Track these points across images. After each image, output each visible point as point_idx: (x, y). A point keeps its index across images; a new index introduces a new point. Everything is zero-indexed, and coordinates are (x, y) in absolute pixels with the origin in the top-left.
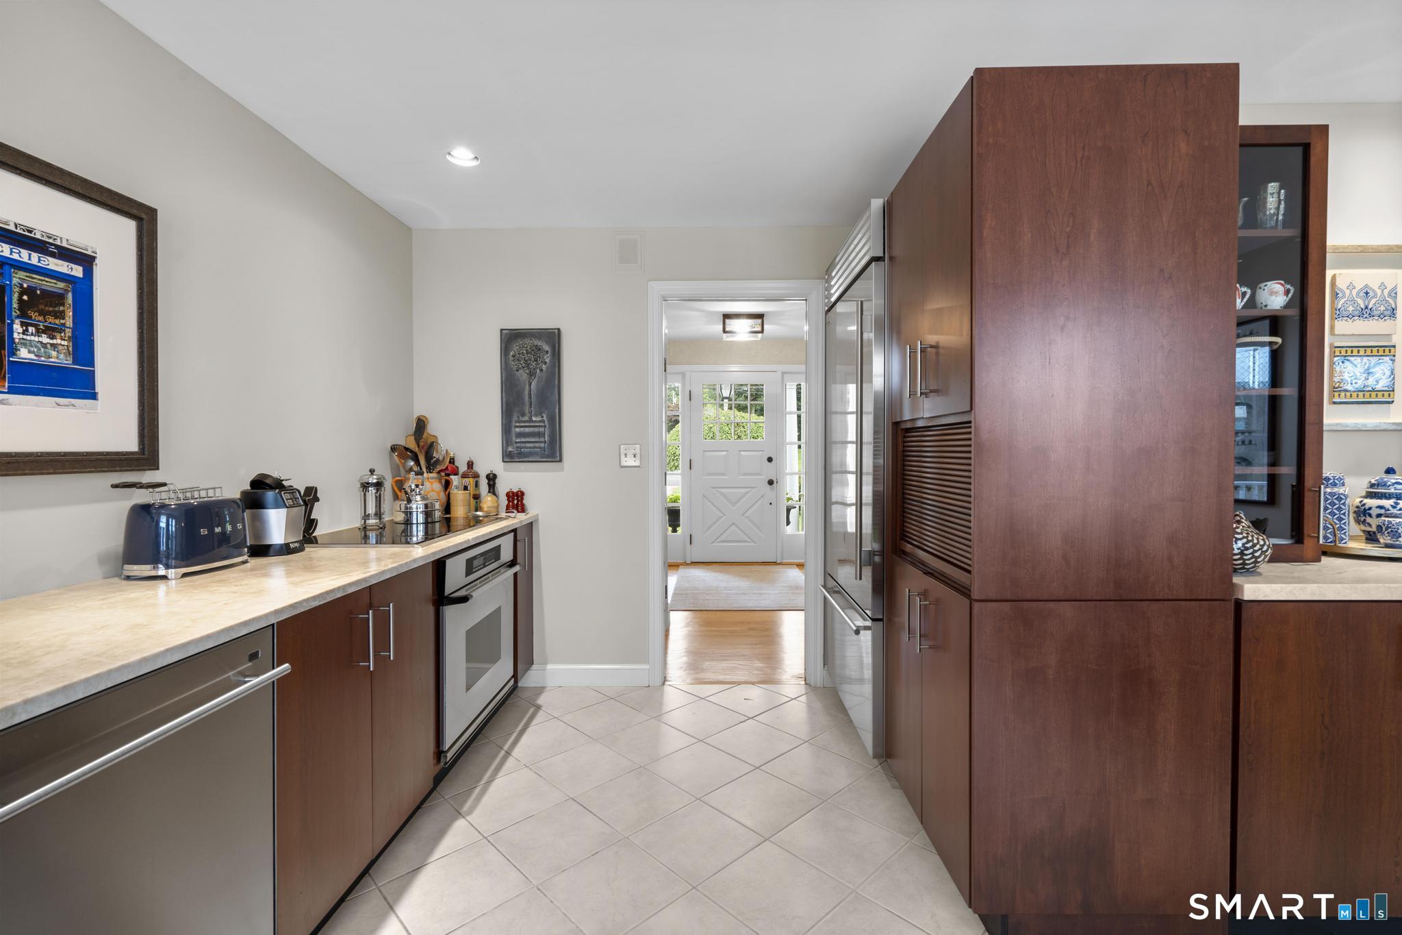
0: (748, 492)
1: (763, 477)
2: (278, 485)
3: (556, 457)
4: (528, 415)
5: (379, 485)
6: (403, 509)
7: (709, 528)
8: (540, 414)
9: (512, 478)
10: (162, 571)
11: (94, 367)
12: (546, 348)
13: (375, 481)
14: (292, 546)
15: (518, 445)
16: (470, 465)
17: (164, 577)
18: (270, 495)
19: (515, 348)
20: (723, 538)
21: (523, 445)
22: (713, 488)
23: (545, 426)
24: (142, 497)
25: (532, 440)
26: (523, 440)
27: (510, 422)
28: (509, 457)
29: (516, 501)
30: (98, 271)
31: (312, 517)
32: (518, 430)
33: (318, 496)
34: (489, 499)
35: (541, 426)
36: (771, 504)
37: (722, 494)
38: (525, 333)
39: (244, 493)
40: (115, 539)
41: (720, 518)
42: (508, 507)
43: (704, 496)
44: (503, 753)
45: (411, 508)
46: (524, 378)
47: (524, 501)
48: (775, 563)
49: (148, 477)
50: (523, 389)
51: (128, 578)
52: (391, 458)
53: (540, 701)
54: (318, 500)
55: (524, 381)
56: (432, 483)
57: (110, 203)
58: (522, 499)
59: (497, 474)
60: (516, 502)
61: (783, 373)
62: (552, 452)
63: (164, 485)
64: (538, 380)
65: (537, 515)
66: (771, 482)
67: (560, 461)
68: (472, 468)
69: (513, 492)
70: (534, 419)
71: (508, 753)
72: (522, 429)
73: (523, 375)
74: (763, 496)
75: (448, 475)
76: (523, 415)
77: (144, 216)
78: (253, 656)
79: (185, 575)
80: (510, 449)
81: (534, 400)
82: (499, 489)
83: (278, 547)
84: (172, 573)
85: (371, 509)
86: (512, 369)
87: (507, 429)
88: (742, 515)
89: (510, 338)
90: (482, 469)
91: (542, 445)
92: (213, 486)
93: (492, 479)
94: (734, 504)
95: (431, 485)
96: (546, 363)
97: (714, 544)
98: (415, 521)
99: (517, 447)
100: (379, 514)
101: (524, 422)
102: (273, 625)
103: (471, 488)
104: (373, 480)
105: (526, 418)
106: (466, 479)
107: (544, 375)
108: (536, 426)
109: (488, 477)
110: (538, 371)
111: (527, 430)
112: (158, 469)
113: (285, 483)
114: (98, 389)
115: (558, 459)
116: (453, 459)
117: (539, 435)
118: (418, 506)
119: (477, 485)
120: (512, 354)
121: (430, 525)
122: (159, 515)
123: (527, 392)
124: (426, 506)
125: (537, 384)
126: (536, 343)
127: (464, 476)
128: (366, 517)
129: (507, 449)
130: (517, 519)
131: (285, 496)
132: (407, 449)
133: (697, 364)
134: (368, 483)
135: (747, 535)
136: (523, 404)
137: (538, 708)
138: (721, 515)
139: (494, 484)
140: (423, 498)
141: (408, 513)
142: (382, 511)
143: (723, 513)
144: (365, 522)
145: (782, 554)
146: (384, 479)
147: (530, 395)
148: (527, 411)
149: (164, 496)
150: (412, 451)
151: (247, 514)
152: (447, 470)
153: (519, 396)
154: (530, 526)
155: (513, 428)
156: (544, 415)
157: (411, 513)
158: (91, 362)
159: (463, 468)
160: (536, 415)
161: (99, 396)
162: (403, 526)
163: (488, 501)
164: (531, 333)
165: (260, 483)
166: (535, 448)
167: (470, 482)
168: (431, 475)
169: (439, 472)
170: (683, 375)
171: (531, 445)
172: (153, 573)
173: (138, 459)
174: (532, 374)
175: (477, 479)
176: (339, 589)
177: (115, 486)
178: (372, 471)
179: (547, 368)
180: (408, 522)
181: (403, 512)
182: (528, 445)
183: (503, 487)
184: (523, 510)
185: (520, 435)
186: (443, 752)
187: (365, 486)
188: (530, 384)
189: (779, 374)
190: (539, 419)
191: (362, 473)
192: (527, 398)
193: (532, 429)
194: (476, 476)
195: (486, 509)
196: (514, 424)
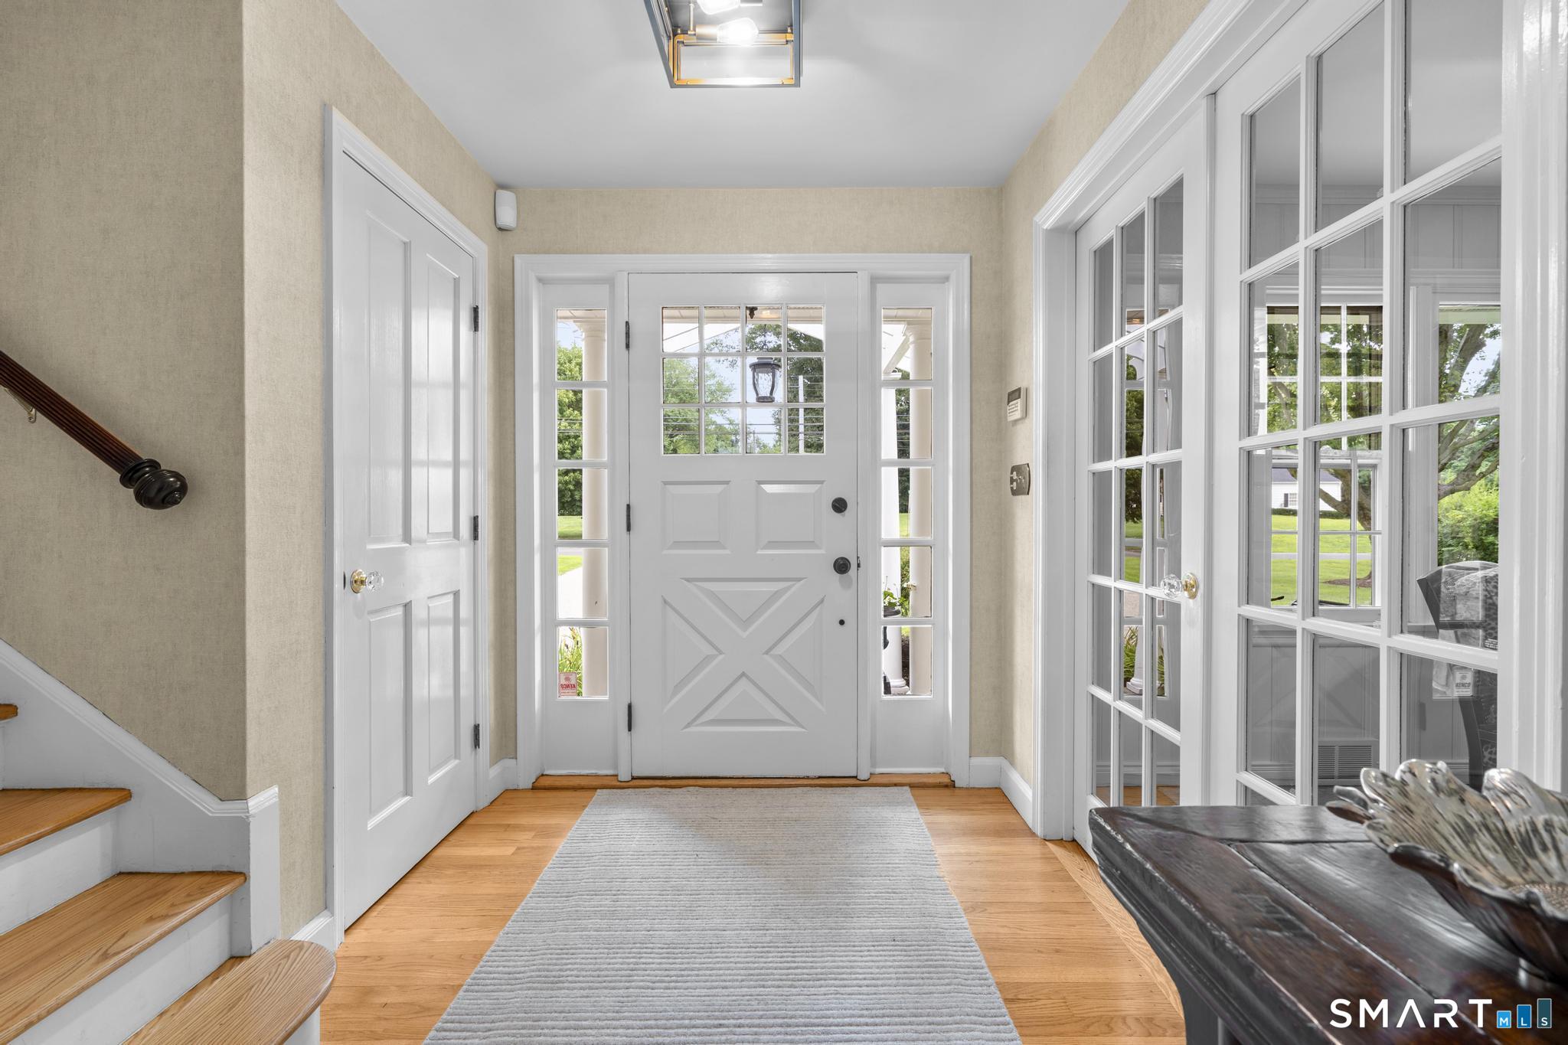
0: (776, 595)
1: (822, 551)
7: (678, 688)
20: (710, 715)
22: (688, 580)
36: (842, 622)
37: (713, 596)
41: (708, 659)
43: (665, 602)
48: (852, 782)
61: (875, 280)
66: (842, 566)
74: (822, 601)
88: (767, 653)
94: (746, 623)
97: (693, 729)
135: (782, 709)
138: (708, 650)
143: (717, 649)
145: (873, 756)
170: (610, 282)
189: (862, 282)
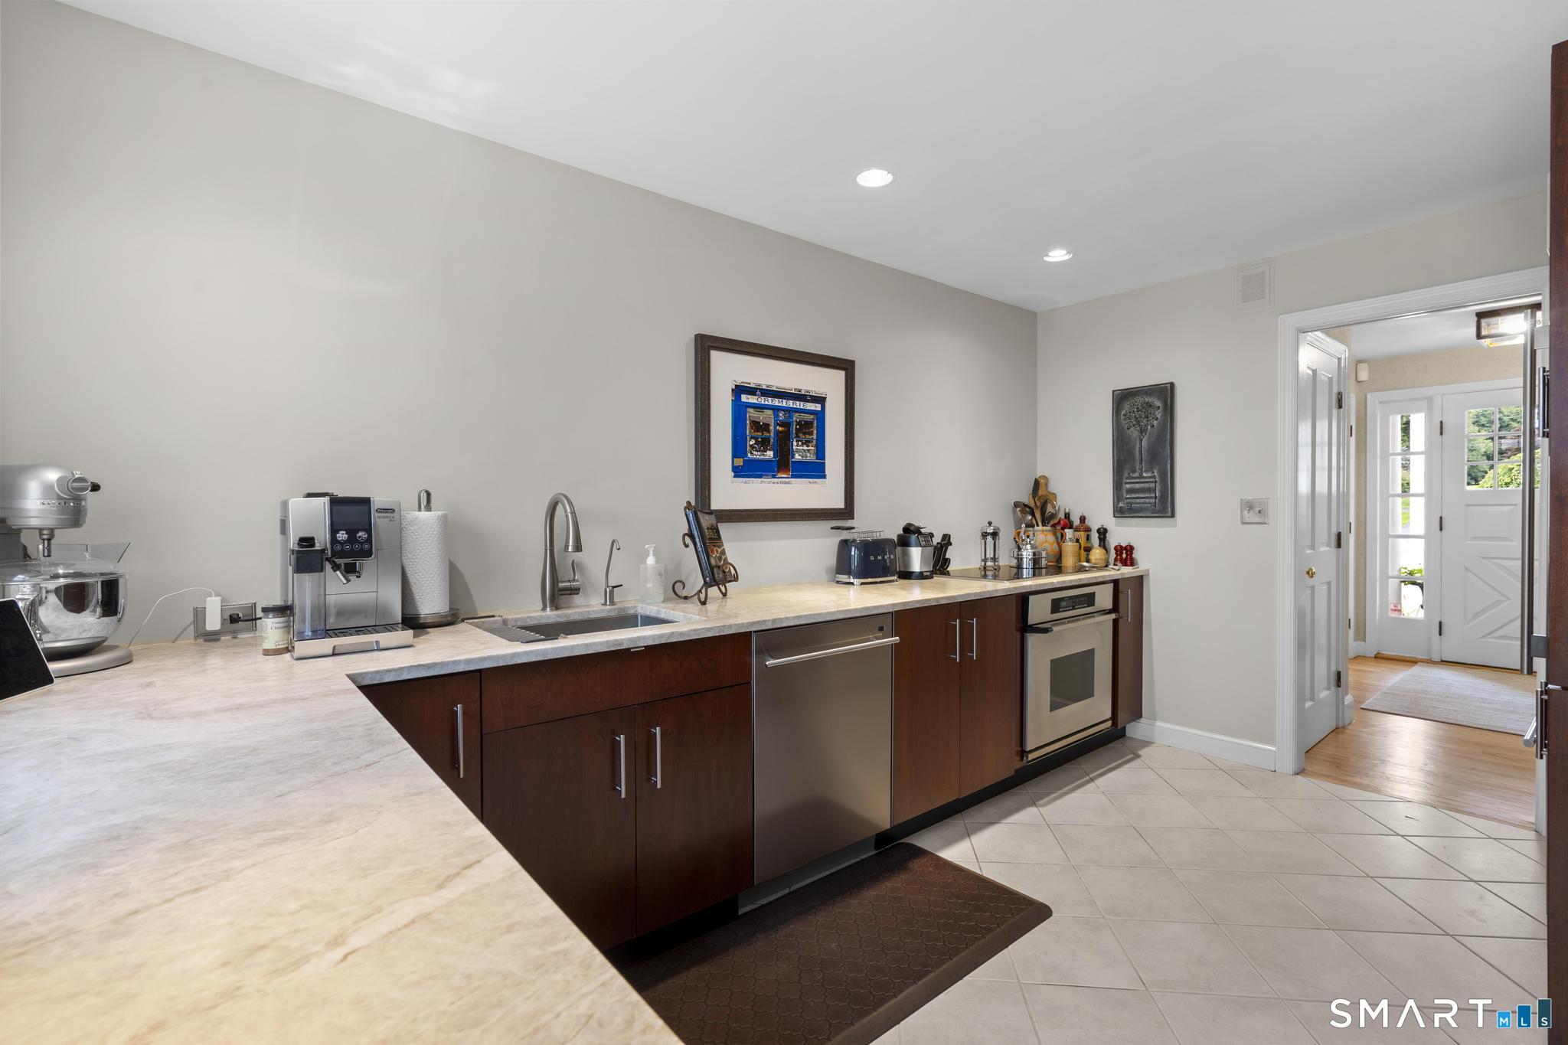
2: (918, 531)
3: (1168, 512)
4: (1139, 471)
5: (995, 535)
6: (1015, 556)
7: (1475, 616)
8: (1151, 469)
9: (1122, 533)
10: (852, 580)
11: (824, 459)
12: (1158, 403)
13: (992, 531)
14: (925, 574)
15: (1129, 501)
16: (1083, 519)
17: (852, 584)
18: (913, 537)
19: (1126, 407)
21: (1133, 501)
22: (1483, 558)
23: (1156, 482)
24: (845, 535)
25: (1142, 496)
26: (1133, 496)
27: (1121, 478)
28: (1120, 512)
29: (1126, 555)
30: (827, 405)
31: (947, 557)
32: (1128, 486)
33: (951, 540)
34: (1098, 551)
35: (1152, 482)
37: (1504, 568)
38: (1136, 392)
39: (899, 536)
40: (831, 560)
42: (1116, 560)
43: (1467, 569)
44: (1088, 778)
45: (1022, 555)
46: (1134, 435)
47: (1134, 556)
49: (849, 523)
50: (1134, 448)
51: (838, 582)
52: (1014, 512)
53: (1141, 752)
54: (951, 544)
55: (1136, 438)
56: (1046, 535)
57: (833, 364)
58: (1132, 553)
59: (1107, 528)
60: (1124, 556)
62: (1164, 506)
63: (854, 528)
64: (1149, 437)
65: (1148, 570)
67: (1173, 516)
68: (1084, 523)
69: (1121, 547)
70: (1145, 475)
71: (1092, 780)
72: (1132, 485)
73: (1134, 433)
75: (1063, 529)
76: (1134, 471)
77: (849, 367)
78: (881, 629)
79: (862, 584)
80: (1121, 505)
81: (1144, 457)
82: (1111, 542)
83: (917, 574)
84: (856, 581)
85: (990, 554)
86: (1123, 428)
87: (1118, 486)
89: (1122, 398)
90: (1094, 524)
91: (1153, 501)
92: (880, 530)
93: (1103, 533)
95: (1043, 537)
96: (1157, 418)
97: (1486, 640)
98: (1025, 567)
99: (1127, 503)
100: (994, 559)
101: (1134, 478)
102: (892, 613)
103: (1083, 541)
104: (990, 530)
105: (1137, 475)
106: (1078, 533)
107: (1155, 430)
108: (1147, 482)
109: (1098, 531)
110: (1149, 427)
111: (1137, 486)
112: (853, 519)
113: (922, 531)
114: (826, 473)
115: (1170, 514)
116: (1069, 514)
117: (1149, 490)
118: (1027, 554)
119: (1088, 538)
120: (1123, 413)
121: (1037, 570)
122: (852, 546)
123: (1137, 449)
124: (1034, 554)
125: (1148, 441)
126: (1147, 400)
127: (1077, 530)
128: (985, 560)
129: (1118, 504)
130: (1127, 571)
131: (921, 539)
132: (1025, 505)
133: (1454, 383)
134: (986, 533)
136: (1134, 461)
137: (1138, 756)
138: (1498, 597)
139: (1105, 537)
140: (1032, 548)
141: (1020, 560)
142: (996, 557)
144: (985, 564)
146: (999, 529)
147: (1141, 451)
148: (1138, 467)
149: (855, 535)
150: (1030, 508)
151: (899, 549)
152: (1062, 524)
153: (1130, 453)
154: (1139, 581)
155: (1124, 485)
156: (1155, 471)
157: (1022, 559)
158: (824, 458)
159: (1076, 522)
160: (1147, 471)
161: (827, 477)
162: (1015, 570)
163: (1097, 554)
164: (1142, 391)
165: (909, 530)
166: (1145, 503)
167: (1082, 535)
168: (1045, 528)
169: (1054, 526)
170: (1430, 400)
171: (1142, 501)
172: (848, 581)
173: (844, 513)
174: (1142, 431)
175: (1089, 533)
176: (934, 599)
177: (832, 528)
178: (990, 523)
179: (1159, 424)
180: (1019, 567)
181: (1016, 558)
182: (1138, 501)
183: (1113, 541)
184: (1132, 564)
185: (1130, 491)
186: (1025, 752)
187: (984, 535)
188: (1141, 441)
190: (1149, 475)
191: (981, 524)
192: (1137, 455)
193: (1142, 485)
194: (1088, 530)
195: (1093, 561)
196: (1125, 480)
